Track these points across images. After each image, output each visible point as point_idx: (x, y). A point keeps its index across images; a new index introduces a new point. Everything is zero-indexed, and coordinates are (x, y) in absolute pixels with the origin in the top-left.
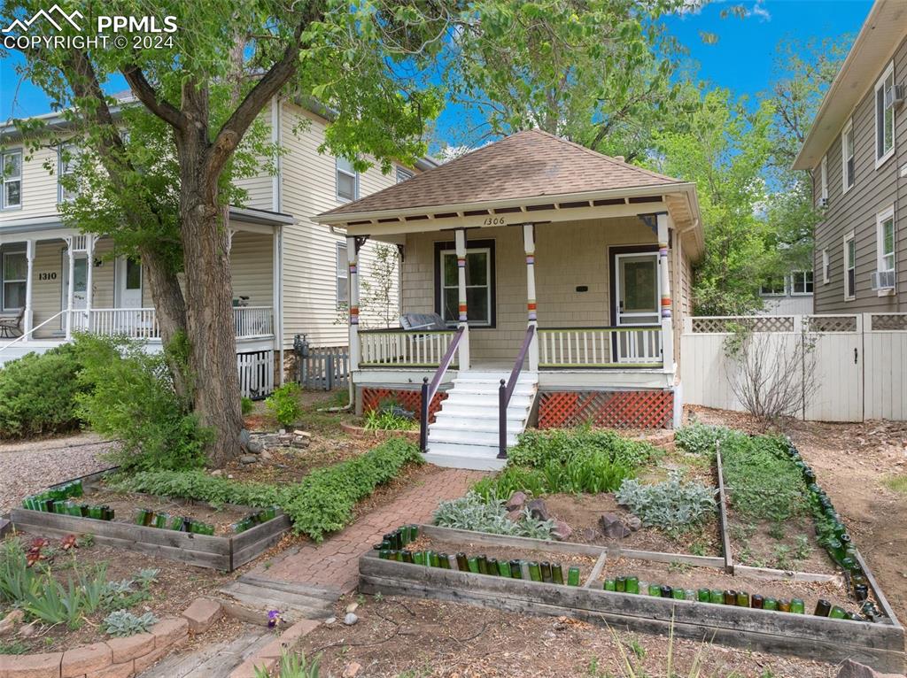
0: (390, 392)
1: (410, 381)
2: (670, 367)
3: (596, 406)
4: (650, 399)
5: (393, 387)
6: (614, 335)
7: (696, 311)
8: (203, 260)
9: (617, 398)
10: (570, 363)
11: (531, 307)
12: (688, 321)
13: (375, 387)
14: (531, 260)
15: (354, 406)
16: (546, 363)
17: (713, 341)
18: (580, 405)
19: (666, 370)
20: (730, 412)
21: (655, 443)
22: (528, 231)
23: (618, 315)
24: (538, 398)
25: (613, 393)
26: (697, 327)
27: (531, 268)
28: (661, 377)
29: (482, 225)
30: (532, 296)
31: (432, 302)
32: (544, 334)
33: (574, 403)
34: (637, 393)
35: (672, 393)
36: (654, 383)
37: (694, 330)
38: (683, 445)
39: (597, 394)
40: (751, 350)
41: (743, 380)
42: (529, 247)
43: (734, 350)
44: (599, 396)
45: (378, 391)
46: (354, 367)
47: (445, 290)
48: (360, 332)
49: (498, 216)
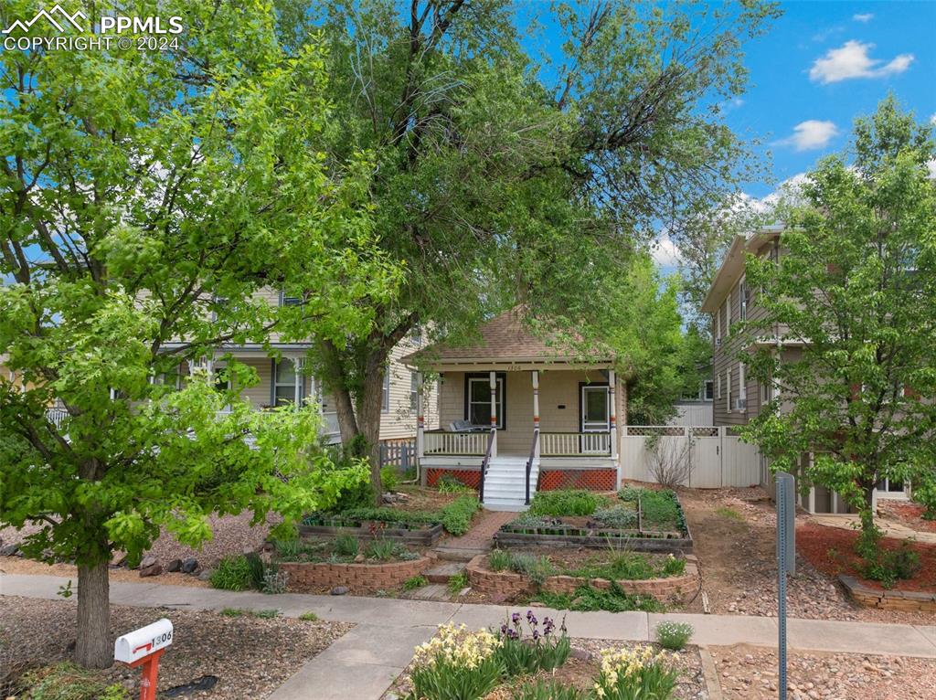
0: (446, 471)
1: (459, 464)
2: (615, 456)
3: (574, 478)
4: (604, 474)
5: (448, 468)
6: (580, 437)
7: (630, 422)
10: (559, 453)
11: (536, 420)
12: (625, 429)
13: (436, 468)
14: (536, 392)
15: (420, 479)
16: (545, 453)
17: (639, 441)
18: (565, 478)
19: (613, 458)
20: (648, 483)
21: (608, 496)
22: (535, 375)
23: (584, 424)
24: (540, 474)
25: (583, 471)
26: (631, 432)
27: (536, 397)
28: (610, 461)
29: (507, 370)
30: (537, 414)
31: (463, 412)
32: (544, 436)
33: (561, 477)
34: (597, 470)
35: (616, 471)
36: (607, 465)
37: (628, 434)
38: (622, 498)
39: (575, 471)
40: (660, 446)
41: (655, 464)
42: (536, 385)
43: (651, 446)
45: (438, 470)
46: (421, 455)
47: (472, 405)
48: (425, 432)
49: (518, 365)
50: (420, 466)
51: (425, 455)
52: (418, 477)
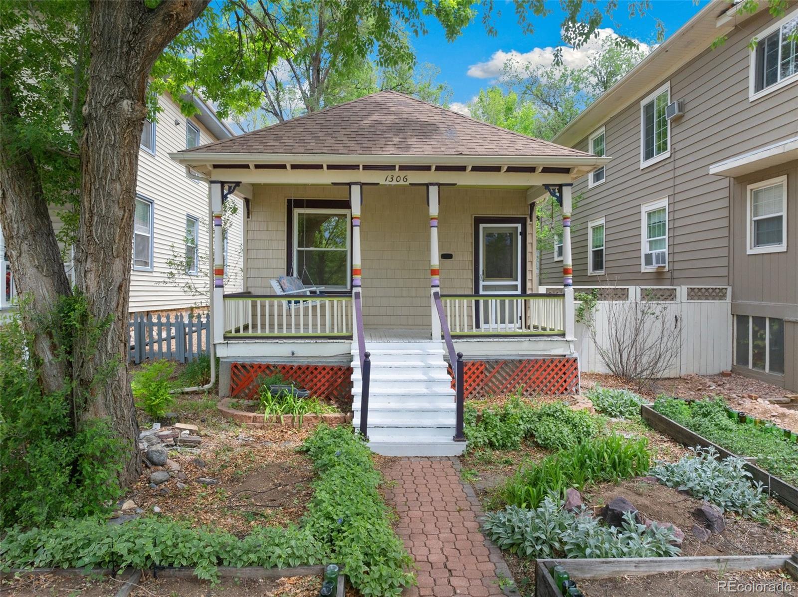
0: (268, 367)
1: (293, 354)
2: (572, 335)
3: (504, 374)
4: (556, 366)
5: (271, 361)
6: (477, 303)
8: (118, 187)
9: (525, 367)
11: (434, 272)
13: (247, 361)
14: (435, 223)
15: (217, 385)
18: (488, 374)
19: (568, 337)
22: (434, 192)
23: (482, 283)
27: (434, 232)
28: (563, 344)
29: (382, 182)
30: (435, 261)
31: (283, 264)
32: (448, 301)
33: (482, 372)
34: (544, 360)
35: (575, 360)
36: (557, 350)
38: (603, 411)
39: (505, 362)
42: (434, 209)
43: (583, 316)
44: (507, 365)
45: (253, 367)
46: (218, 338)
47: (299, 252)
48: (225, 296)
49: (403, 174)
50: (217, 360)
51: (225, 338)
52: (213, 379)
